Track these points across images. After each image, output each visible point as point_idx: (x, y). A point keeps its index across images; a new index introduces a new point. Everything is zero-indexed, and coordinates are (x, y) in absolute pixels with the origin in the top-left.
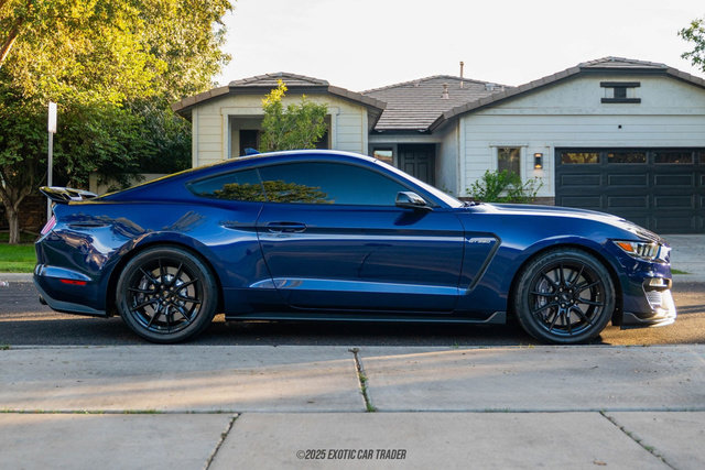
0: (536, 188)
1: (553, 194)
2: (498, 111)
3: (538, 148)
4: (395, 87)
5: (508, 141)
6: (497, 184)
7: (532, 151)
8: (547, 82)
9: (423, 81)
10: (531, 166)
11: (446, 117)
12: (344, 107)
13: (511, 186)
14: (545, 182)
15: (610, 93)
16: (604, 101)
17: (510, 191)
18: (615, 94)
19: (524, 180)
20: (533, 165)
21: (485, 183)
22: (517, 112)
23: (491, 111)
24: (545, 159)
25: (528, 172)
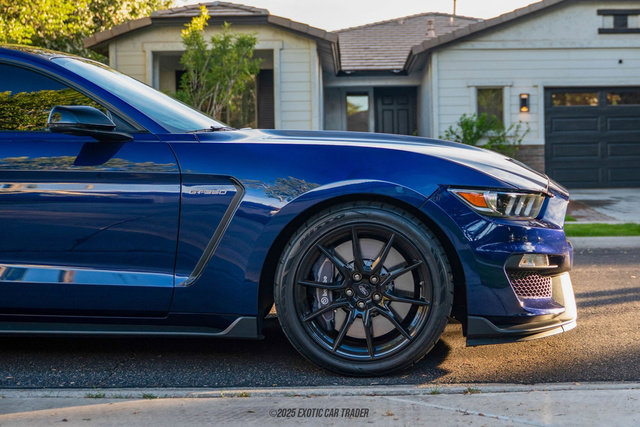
0: (521, 134)
1: (541, 141)
2: (476, 44)
3: (523, 88)
4: (376, 25)
5: (490, 80)
6: (475, 130)
7: (517, 92)
8: (534, 9)
9: (409, 18)
10: (516, 108)
11: (415, 53)
12: (289, 41)
13: (492, 133)
14: (533, 127)
15: (609, 22)
16: (602, 31)
17: (490, 138)
18: (615, 23)
19: (507, 125)
20: (518, 107)
21: (460, 129)
22: (499, 45)
23: (469, 45)
24: (532, 101)
25: (512, 115)
